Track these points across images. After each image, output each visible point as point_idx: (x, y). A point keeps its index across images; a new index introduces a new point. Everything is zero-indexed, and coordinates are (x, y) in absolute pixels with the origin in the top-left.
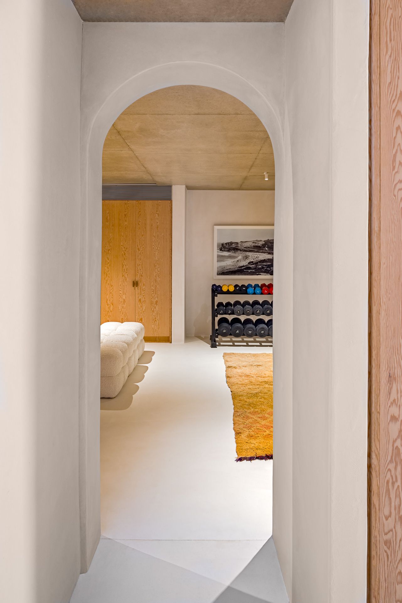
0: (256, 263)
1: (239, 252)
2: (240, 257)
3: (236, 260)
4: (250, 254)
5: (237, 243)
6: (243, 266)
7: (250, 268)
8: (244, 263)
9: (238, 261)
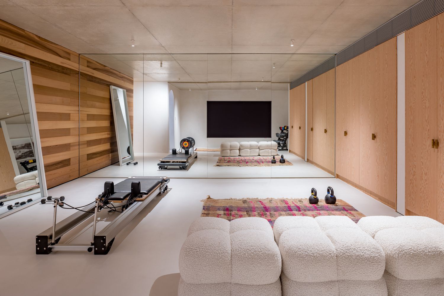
0: (24, 153)
1: (17, 150)
2: (18, 152)
3: (17, 153)
4: (21, 150)
5: (15, 146)
6: (20, 155)
7: (22, 156)
8: (20, 154)
9: (18, 154)
